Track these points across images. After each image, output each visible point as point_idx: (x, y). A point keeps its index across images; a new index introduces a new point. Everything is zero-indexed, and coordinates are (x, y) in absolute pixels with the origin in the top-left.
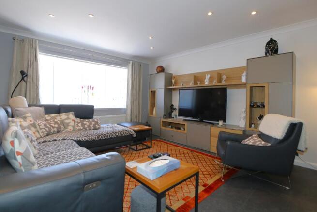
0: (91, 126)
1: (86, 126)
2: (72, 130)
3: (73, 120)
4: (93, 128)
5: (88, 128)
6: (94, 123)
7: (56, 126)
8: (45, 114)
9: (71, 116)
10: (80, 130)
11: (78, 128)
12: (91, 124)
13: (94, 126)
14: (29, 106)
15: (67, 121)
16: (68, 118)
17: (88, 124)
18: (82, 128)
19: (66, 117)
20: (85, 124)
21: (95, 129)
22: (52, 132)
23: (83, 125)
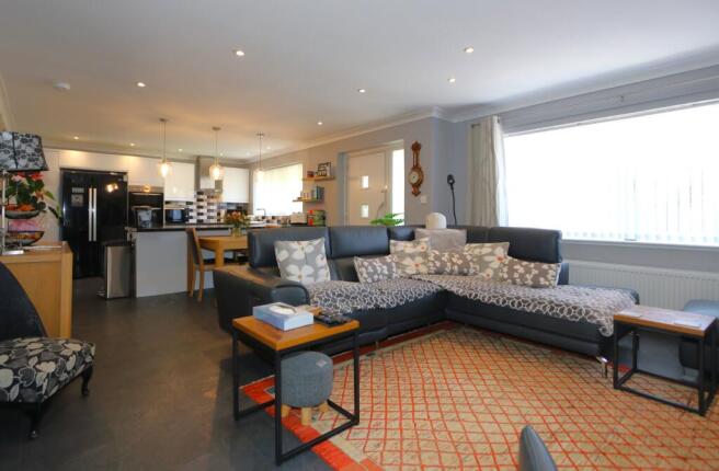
0: (529, 277)
1: (516, 275)
2: (491, 276)
3: (500, 259)
4: (530, 282)
5: (518, 280)
6: (537, 272)
7: (460, 262)
8: (468, 242)
9: (501, 250)
10: (503, 280)
11: (501, 274)
12: (530, 273)
13: (536, 278)
14: (448, 227)
15: (487, 259)
16: (492, 254)
17: (521, 270)
18: (506, 276)
19: (490, 250)
20: (516, 271)
21: (536, 286)
22: (448, 270)
23: (511, 271)
